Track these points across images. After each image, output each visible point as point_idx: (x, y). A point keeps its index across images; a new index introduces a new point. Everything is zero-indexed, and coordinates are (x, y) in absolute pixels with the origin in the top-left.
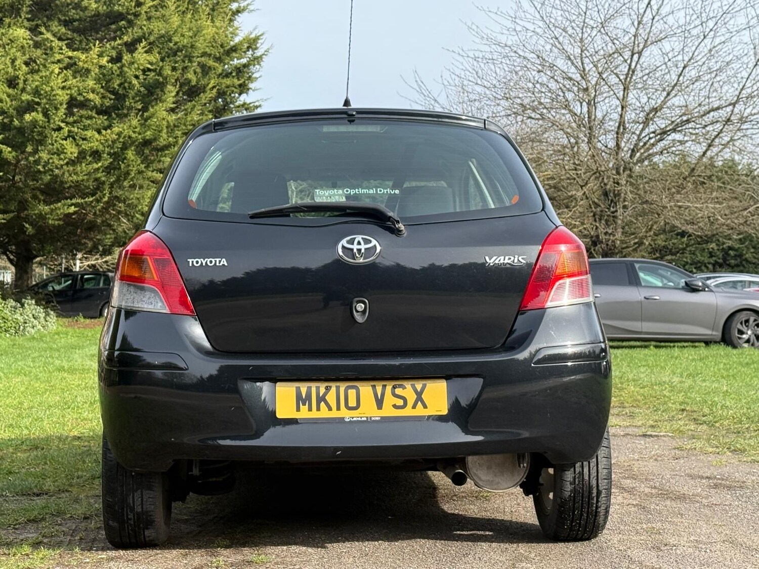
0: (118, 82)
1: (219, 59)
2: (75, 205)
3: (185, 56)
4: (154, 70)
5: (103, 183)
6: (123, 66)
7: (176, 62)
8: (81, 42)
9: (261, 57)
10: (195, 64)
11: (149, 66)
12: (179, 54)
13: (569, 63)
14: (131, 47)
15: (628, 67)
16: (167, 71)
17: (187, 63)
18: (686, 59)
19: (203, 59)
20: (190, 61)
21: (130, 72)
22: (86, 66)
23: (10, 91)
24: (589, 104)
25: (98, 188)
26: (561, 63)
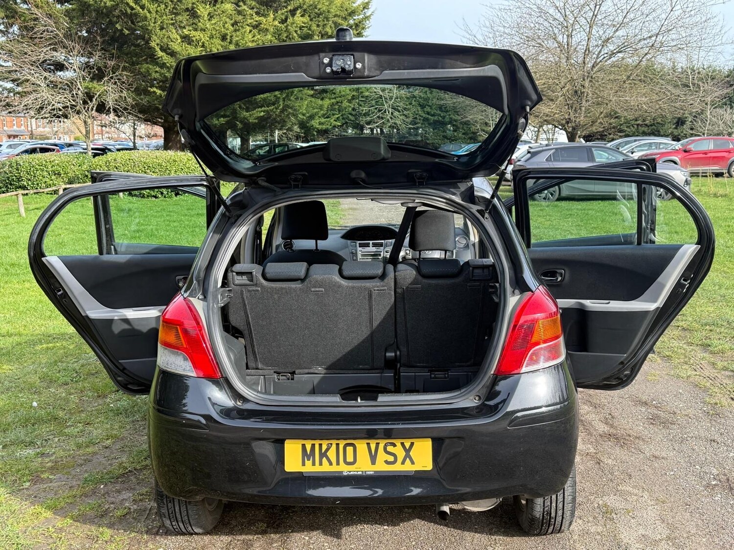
0: (285, 35)
1: (345, 19)
2: (264, 112)
3: (325, 18)
4: (307, 27)
5: (279, 98)
6: (288, 25)
7: (319, 22)
8: (264, 10)
9: (369, 16)
10: (331, 22)
11: (303, 25)
12: (321, 16)
13: (557, 11)
14: (293, 12)
15: (592, 13)
16: (314, 27)
17: (326, 22)
18: (629, 8)
19: (335, 19)
20: (328, 20)
21: (292, 29)
22: (265, 27)
23: (222, 43)
24: (568, 36)
25: (276, 101)
26: (552, 11)
